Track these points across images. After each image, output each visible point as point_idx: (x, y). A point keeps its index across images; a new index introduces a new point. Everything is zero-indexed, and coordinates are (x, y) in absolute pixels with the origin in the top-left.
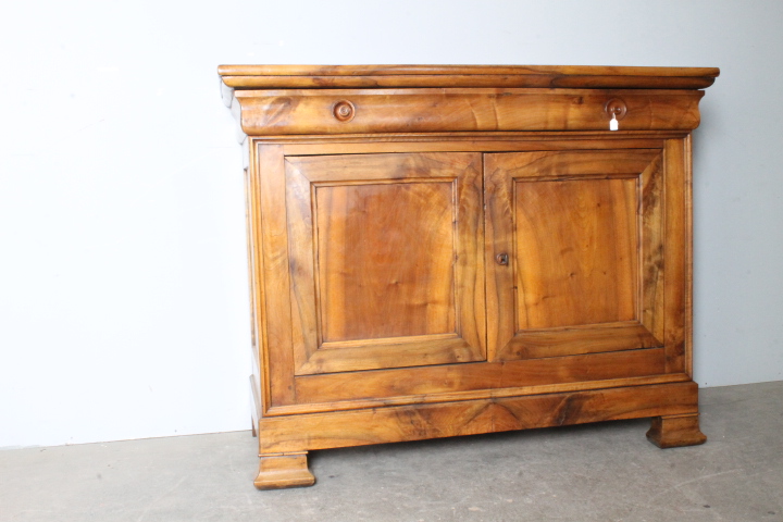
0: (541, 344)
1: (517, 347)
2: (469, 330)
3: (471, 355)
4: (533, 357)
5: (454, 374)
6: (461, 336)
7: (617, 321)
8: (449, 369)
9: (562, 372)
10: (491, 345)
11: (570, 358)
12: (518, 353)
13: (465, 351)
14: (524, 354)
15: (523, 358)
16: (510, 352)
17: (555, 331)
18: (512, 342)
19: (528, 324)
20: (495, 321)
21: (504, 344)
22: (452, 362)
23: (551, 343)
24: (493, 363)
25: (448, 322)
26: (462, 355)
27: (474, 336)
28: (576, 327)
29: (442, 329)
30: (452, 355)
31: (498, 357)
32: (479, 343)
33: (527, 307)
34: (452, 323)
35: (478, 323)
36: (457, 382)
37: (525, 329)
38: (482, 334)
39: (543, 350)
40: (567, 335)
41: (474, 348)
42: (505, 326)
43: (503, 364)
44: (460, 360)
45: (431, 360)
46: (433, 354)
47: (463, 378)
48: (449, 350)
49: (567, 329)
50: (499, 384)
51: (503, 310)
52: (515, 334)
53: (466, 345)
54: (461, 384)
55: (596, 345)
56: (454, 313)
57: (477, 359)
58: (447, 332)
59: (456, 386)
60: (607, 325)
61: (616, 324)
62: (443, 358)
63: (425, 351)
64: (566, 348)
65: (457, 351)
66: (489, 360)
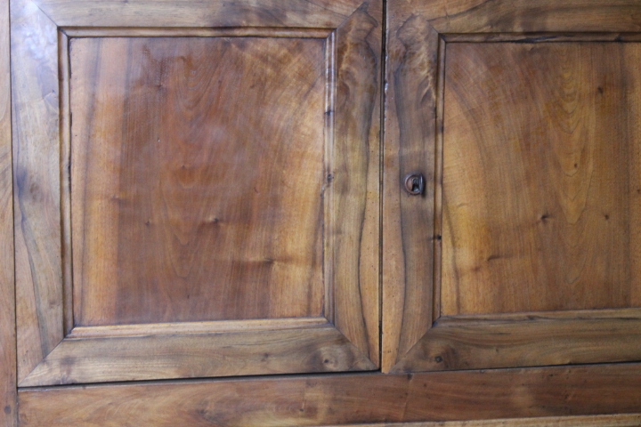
0: (481, 344)
1: (437, 348)
2: (349, 313)
3: (351, 358)
4: (467, 366)
5: (317, 393)
6: (333, 321)
7: (627, 306)
8: (309, 384)
9: (521, 397)
10: (389, 341)
11: (537, 371)
12: (439, 359)
13: (339, 351)
14: (449, 361)
15: (447, 368)
16: (424, 355)
17: (511, 321)
18: (428, 337)
19: (459, 305)
20: (399, 297)
21: (413, 340)
22: (315, 371)
23: (500, 341)
24: (390, 375)
25: (309, 296)
26: (334, 358)
27: (356, 324)
28: (550, 314)
29: (298, 309)
30: (316, 358)
31: (401, 365)
32: (366, 336)
33: (458, 274)
34: (317, 298)
35: (367, 300)
36: (323, 407)
37: (453, 314)
38: (373, 320)
39: (487, 355)
40: (532, 328)
41: (357, 346)
42: (416, 308)
43: (409, 377)
44: (330, 367)
45: (276, 366)
46: (281, 355)
47: (334, 400)
48: (310, 348)
49: (531, 318)
50: (401, 415)
51: (413, 276)
52: (434, 323)
53: (342, 340)
54: (331, 411)
55: (585, 350)
56: (322, 280)
57: (362, 366)
58: (308, 314)
59: (321, 416)
60: (608, 313)
61: (626, 313)
62: (298, 363)
63: (266, 348)
64: (530, 353)
65: (325, 351)
66: (383, 370)
